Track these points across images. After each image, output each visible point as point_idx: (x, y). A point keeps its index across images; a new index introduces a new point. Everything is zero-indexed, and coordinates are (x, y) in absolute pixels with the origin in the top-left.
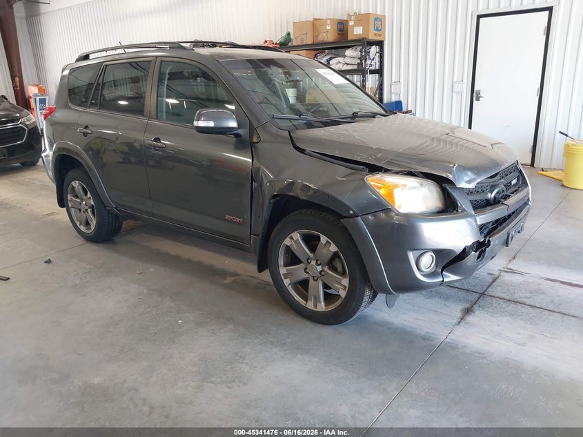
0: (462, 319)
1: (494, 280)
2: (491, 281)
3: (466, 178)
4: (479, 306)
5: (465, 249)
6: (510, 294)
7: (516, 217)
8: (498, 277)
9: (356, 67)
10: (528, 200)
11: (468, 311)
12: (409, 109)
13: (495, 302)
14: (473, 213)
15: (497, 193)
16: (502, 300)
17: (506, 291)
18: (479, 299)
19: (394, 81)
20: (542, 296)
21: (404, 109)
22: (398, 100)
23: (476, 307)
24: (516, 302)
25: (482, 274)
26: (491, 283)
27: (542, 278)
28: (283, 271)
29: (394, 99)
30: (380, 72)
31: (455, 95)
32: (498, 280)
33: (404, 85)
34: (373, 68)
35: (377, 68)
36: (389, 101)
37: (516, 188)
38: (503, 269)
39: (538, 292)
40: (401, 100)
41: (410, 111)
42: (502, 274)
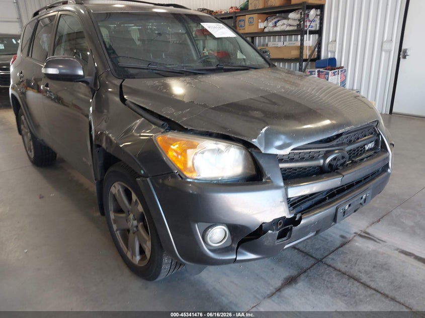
0: (279, 290)
1: (342, 245)
2: (338, 245)
3: (278, 143)
4: (307, 276)
5: (261, 226)
6: (349, 266)
7: (360, 187)
8: (350, 241)
9: (295, 28)
10: (387, 166)
11: (290, 281)
12: (342, 65)
13: (327, 274)
14: (282, 184)
15: (335, 159)
16: (335, 272)
17: (347, 260)
18: (312, 266)
19: (331, 41)
20: (384, 273)
21: (338, 65)
22: (332, 57)
23: (302, 277)
24: (352, 277)
25: (334, 235)
26: (337, 249)
27: (397, 249)
28: (112, 216)
29: (330, 56)
30: (319, 32)
31: (383, 53)
32: (347, 246)
33: (339, 45)
34: (313, 29)
35: (318, 29)
36: (326, 58)
37: (371, 153)
38: (359, 232)
39: (384, 267)
40: (336, 58)
41: (342, 67)
42: (355, 238)
